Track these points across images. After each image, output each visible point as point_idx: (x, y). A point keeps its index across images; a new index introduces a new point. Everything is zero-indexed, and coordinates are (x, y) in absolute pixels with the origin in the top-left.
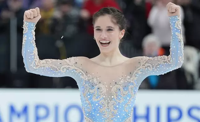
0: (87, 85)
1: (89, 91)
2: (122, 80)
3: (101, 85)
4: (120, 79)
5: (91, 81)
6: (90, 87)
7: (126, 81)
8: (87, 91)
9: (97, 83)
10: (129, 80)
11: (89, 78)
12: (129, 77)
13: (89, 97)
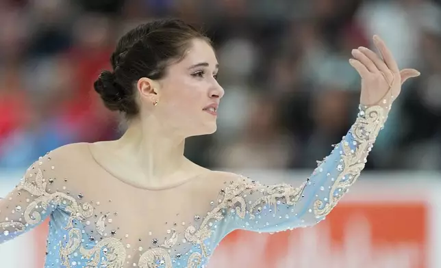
0: (77, 231)
1: (77, 250)
2: (173, 236)
3: (114, 242)
4: (169, 231)
5: (88, 223)
6: (83, 240)
7: (184, 241)
8: (73, 248)
9: (106, 235)
10: (193, 239)
11: (85, 214)
12: (192, 229)
13: (74, 263)
